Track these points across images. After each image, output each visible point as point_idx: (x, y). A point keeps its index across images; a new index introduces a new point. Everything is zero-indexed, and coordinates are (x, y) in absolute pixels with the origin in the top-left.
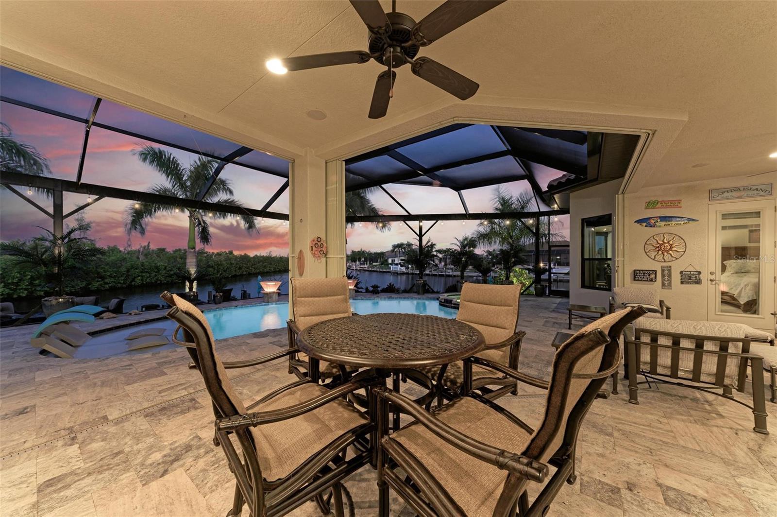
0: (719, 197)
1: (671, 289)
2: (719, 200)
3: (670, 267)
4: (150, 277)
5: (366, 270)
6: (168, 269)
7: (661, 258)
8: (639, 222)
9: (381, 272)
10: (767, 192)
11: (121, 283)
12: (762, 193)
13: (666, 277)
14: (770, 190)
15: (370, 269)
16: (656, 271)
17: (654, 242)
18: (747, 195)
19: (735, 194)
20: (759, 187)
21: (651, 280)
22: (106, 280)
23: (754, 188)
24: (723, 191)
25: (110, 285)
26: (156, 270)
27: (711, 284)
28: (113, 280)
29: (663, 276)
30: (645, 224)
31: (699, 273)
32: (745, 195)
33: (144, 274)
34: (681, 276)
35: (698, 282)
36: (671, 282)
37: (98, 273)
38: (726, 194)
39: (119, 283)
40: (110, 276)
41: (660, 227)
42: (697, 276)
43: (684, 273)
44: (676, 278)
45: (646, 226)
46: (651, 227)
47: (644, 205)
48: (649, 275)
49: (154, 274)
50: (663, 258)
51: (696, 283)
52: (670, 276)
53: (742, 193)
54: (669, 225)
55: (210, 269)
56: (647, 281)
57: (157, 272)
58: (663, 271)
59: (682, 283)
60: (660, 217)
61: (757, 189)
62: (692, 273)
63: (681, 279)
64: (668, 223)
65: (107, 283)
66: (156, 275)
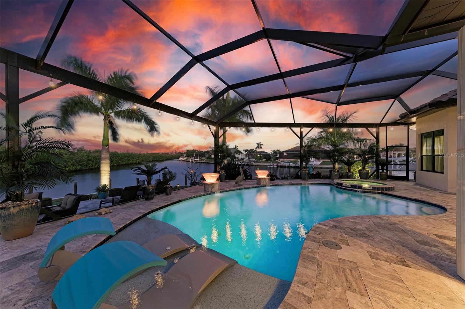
5: (198, 162)
9: (208, 163)
15: (201, 161)
55: (90, 162)
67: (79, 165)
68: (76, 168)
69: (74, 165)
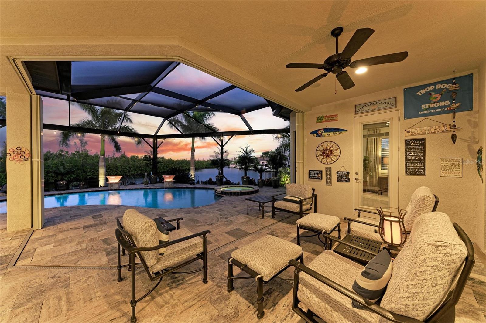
0: (360, 112)
1: (331, 185)
2: (361, 113)
3: (331, 168)
4: (112, 172)
6: (123, 167)
7: (325, 161)
8: (313, 133)
10: (393, 104)
11: (96, 176)
12: (389, 106)
13: (328, 176)
14: (394, 103)
16: (322, 171)
17: (321, 148)
18: (379, 108)
19: (371, 108)
20: (387, 101)
21: (319, 179)
22: (88, 174)
23: (383, 102)
24: (363, 105)
25: (90, 177)
26: (116, 168)
27: (356, 182)
28: (91, 173)
29: (327, 175)
30: (315, 135)
31: (348, 173)
32: (377, 108)
33: (109, 171)
34: (338, 175)
35: (348, 180)
36: (331, 180)
37: (83, 170)
38: (365, 108)
39: (95, 175)
40: (90, 171)
41: (324, 136)
42: (347, 175)
43: (339, 173)
44: (334, 177)
45: (316, 136)
46: (319, 137)
47: (316, 120)
48: (318, 175)
49: (115, 171)
50: (327, 161)
51: (346, 181)
52: (330, 175)
53: (376, 107)
54: (329, 135)
56: (316, 179)
57: (117, 169)
58: (326, 171)
59: (338, 181)
60: (324, 129)
61: (385, 103)
62: (344, 173)
63: (337, 178)
64: (329, 133)
65: (88, 176)
66: (116, 171)
67: (140, 170)
68: (137, 173)
69: (135, 170)
